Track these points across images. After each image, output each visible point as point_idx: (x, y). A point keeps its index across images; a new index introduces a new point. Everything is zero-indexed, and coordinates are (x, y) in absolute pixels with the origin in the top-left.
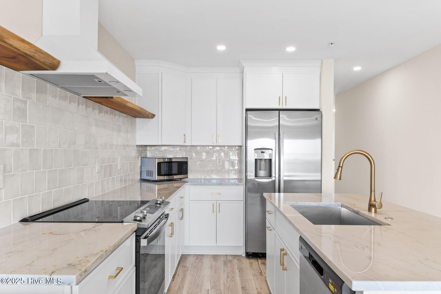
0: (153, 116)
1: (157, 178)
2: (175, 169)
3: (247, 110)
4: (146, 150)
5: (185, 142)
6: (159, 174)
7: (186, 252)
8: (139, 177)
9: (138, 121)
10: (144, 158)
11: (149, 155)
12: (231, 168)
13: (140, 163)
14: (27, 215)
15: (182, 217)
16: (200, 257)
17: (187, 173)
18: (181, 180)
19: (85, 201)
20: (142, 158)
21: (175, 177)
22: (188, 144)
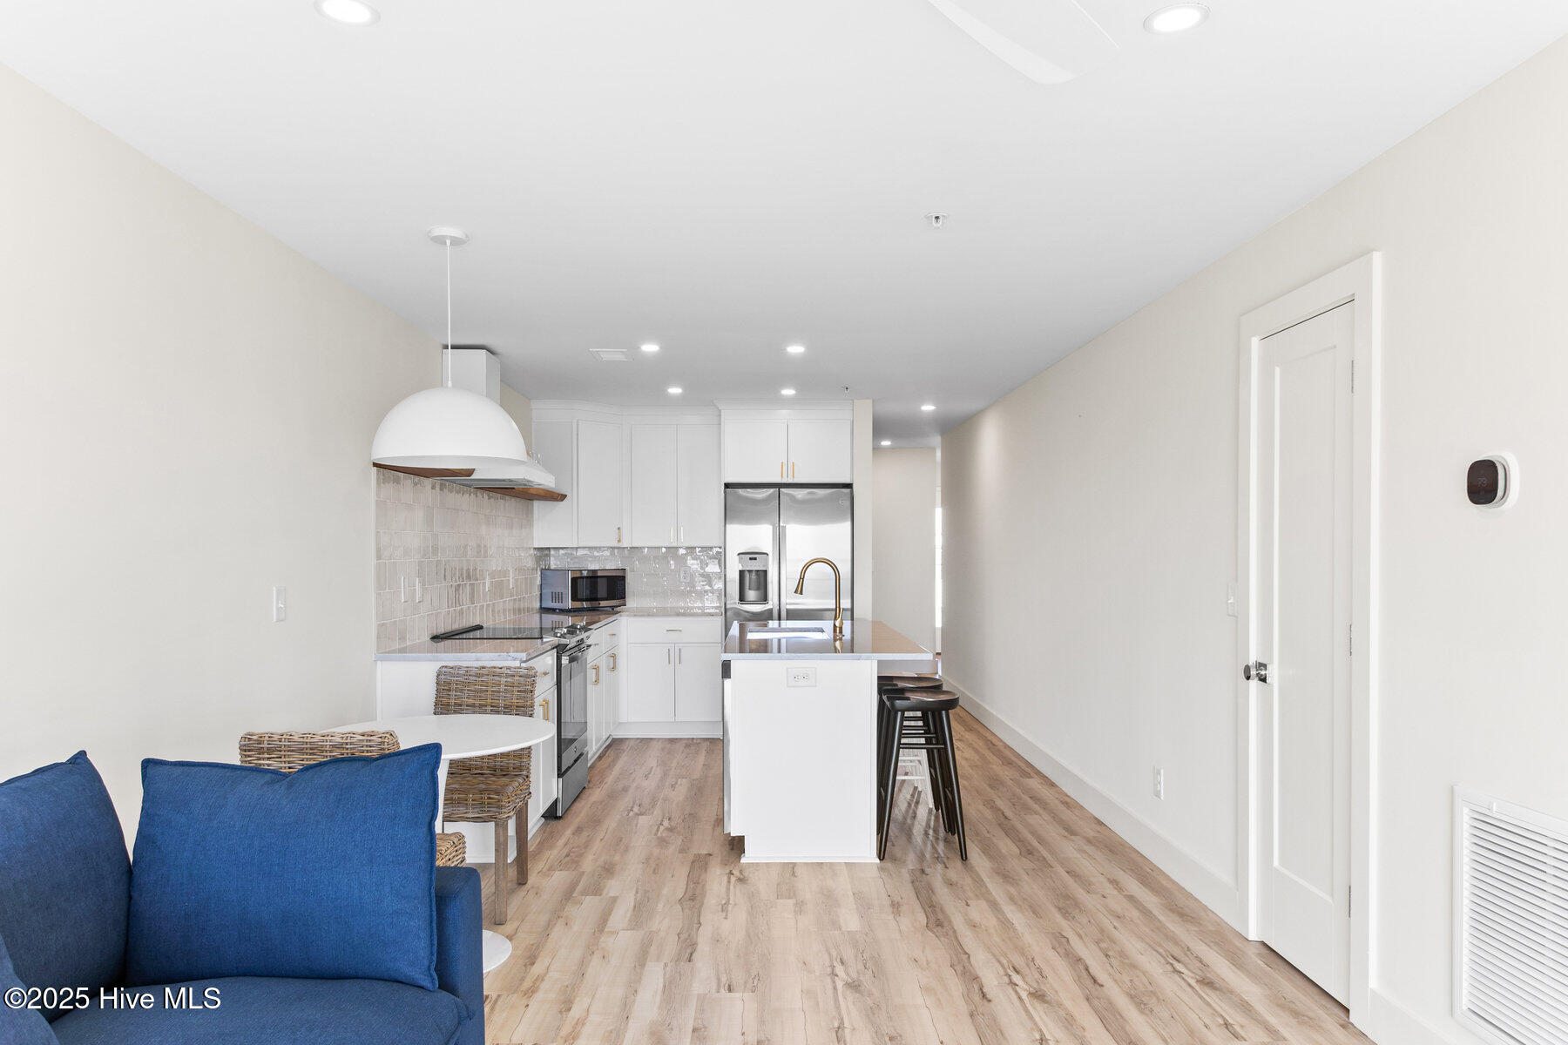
0: (562, 497)
1: (569, 604)
2: (602, 589)
3: (727, 486)
4: (549, 555)
5: (619, 541)
6: (574, 598)
7: (619, 734)
8: (538, 605)
9: (537, 505)
10: (545, 572)
11: (554, 564)
12: (707, 588)
13: (539, 578)
14: (441, 630)
15: (614, 668)
16: (646, 742)
17: (624, 598)
18: (613, 609)
19: (480, 627)
20: (542, 569)
21: (603, 603)
22: (625, 544)
